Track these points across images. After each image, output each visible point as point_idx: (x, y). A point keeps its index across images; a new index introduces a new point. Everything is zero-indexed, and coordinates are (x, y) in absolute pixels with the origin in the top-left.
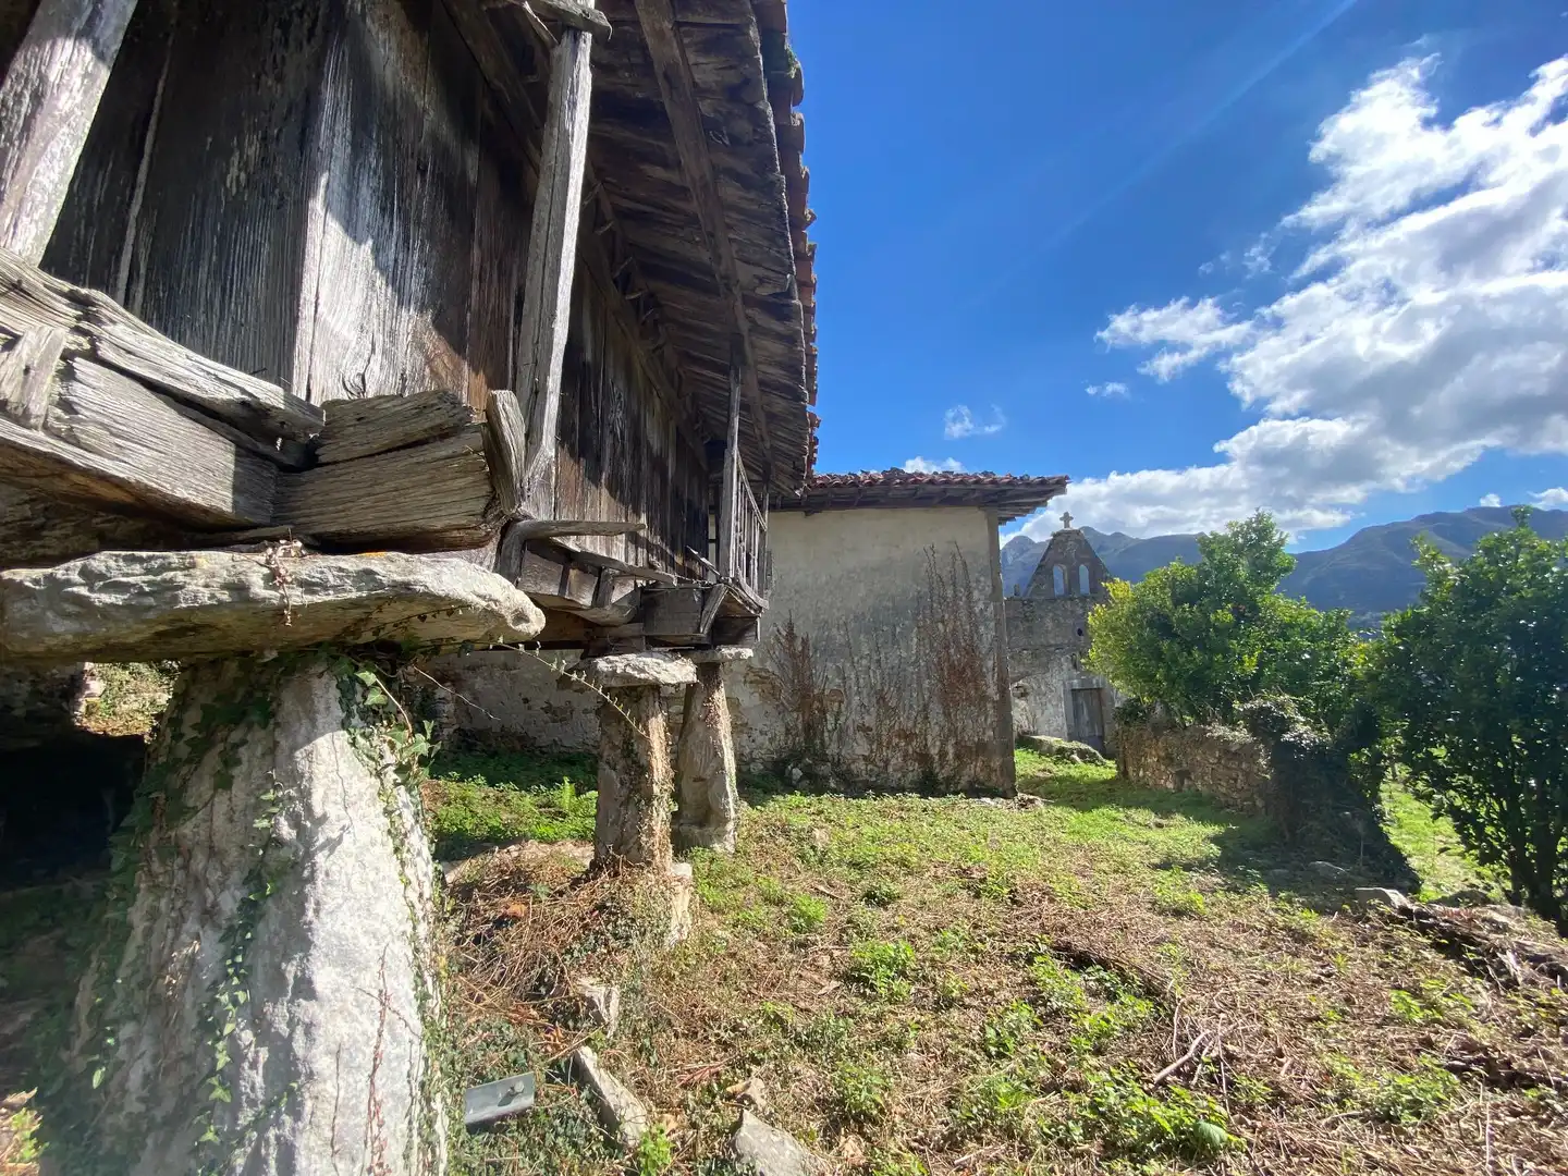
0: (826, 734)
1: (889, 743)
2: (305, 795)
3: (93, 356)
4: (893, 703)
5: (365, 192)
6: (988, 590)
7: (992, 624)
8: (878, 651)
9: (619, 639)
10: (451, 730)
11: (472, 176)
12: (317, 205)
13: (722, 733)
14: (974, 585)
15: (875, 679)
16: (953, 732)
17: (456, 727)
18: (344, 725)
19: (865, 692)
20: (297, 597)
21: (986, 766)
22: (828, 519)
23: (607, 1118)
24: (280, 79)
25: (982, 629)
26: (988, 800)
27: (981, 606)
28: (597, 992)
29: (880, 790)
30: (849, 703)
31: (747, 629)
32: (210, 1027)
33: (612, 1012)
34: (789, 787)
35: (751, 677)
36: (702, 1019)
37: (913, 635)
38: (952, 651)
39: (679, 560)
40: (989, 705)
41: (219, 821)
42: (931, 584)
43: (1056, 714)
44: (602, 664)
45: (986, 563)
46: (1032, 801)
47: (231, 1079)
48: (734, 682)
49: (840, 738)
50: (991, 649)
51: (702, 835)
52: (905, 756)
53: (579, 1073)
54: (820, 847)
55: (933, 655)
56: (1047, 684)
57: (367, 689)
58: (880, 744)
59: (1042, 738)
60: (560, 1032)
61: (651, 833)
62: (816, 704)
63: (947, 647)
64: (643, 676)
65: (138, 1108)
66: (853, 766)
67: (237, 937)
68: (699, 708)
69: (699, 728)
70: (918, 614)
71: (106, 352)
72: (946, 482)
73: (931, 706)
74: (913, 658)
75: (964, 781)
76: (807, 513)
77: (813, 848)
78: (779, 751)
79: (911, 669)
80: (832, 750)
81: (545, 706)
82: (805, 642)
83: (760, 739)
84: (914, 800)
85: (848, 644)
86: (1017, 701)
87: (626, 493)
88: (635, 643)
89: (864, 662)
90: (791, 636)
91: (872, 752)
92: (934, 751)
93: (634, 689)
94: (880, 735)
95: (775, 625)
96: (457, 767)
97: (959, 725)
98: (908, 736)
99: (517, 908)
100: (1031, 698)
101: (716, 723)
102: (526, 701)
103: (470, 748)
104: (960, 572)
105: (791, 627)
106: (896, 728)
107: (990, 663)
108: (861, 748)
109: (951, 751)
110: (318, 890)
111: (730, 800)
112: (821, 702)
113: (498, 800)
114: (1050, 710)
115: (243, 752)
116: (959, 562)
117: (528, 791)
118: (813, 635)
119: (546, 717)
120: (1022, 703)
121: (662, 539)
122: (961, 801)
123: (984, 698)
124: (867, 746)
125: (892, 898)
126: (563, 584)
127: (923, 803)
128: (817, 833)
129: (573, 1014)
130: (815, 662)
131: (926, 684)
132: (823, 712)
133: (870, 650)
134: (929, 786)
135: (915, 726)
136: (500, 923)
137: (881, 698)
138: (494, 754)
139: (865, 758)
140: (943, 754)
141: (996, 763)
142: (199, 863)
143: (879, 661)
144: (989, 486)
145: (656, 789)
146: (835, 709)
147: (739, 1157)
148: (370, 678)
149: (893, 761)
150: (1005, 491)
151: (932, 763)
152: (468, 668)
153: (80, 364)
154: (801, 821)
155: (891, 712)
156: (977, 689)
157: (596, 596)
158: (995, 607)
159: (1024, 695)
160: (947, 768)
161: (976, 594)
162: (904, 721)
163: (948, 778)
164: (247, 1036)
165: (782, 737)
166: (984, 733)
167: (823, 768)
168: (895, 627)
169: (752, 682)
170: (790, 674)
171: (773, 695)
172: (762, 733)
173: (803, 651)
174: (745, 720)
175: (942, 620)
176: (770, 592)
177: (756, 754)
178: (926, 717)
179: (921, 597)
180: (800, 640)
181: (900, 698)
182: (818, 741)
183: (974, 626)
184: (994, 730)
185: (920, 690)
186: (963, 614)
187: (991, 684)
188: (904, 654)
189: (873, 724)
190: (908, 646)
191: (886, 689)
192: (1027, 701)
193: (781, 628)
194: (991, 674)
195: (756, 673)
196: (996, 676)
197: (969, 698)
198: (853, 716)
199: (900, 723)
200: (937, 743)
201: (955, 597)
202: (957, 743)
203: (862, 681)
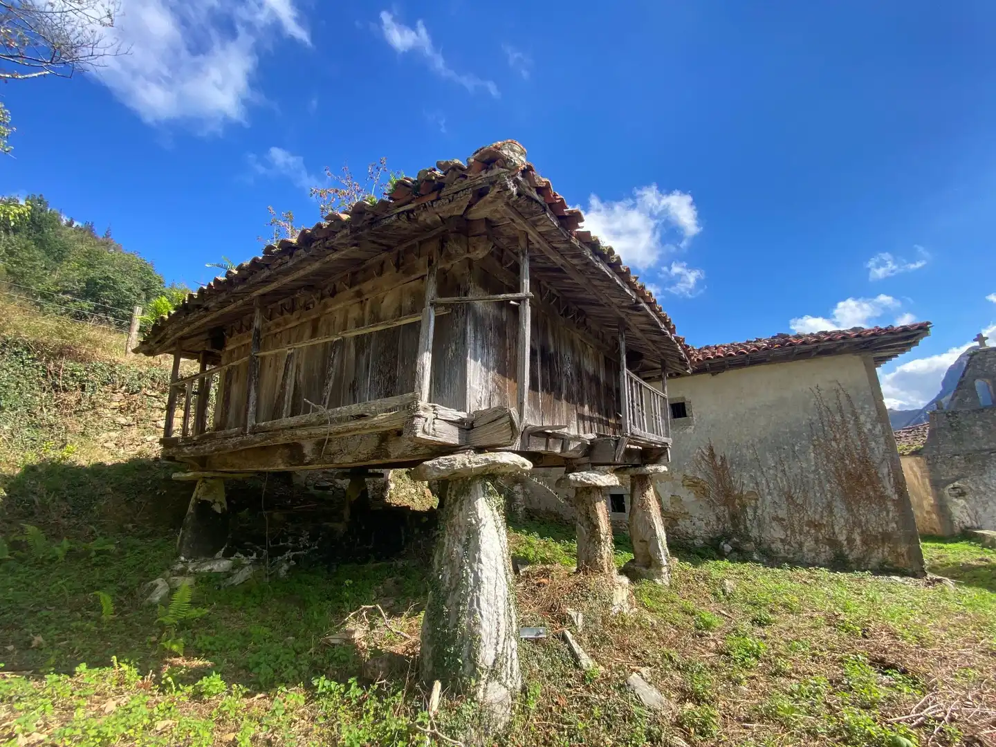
0: (748, 522)
1: (801, 530)
2: (477, 513)
3: (437, 418)
4: (800, 501)
5: (478, 346)
6: (874, 414)
7: (882, 440)
8: (781, 463)
9: (578, 465)
10: (522, 509)
11: (504, 319)
12: (468, 358)
13: (653, 515)
14: (860, 411)
15: (783, 484)
16: (858, 524)
18: (484, 496)
19: (775, 493)
20: (474, 466)
21: (892, 551)
22: (730, 375)
23: (576, 657)
24: (457, 327)
25: (873, 444)
26: (897, 578)
27: (869, 426)
28: (573, 614)
29: (794, 564)
30: (764, 501)
31: (662, 455)
32: (462, 567)
33: (580, 622)
34: (721, 555)
35: (687, 482)
36: (628, 646)
37: (811, 451)
38: (847, 462)
39: (612, 421)
40: (889, 503)
41: (461, 519)
42: (820, 413)
44: (571, 476)
45: (869, 393)
46: (939, 581)
47: (467, 581)
48: (675, 486)
49: (759, 526)
50: (884, 460)
51: (648, 573)
52: (817, 541)
53: (564, 638)
54: (729, 590)
55: (831, 465)
56: (985, 484)
57: (488, 486)
58: (793, 531)
59: (985, 532)
60: (559, 625)
61: (601, 557)
62: (737, 501)
63: (842, 459)
64: (589, 482)
65: (448, 585)
66: (773, 546)
67: (466, 547)
68: (638, 499)
69: (639, 512)
70: (813, 436)
71: (439, 417)
72: (816, 342)
73: (834, 503)
74: (813, 468)
75: (874, 562)
76: (713, 374)
77: (724, 591)
78: (714, 532)
79: (812, 476)
80: (754, 533)
82: (723, 459)
83: (698, 523)
84: (823, 573)
85: (757, 459)
86: (955, 500)
87: (575, 399)
88: (586, 467)
89: (771, 472)
90: (712, 456)
91: (787, 536)
92: (842, 538)
93: (588, 488)
94: (792, 525)
95: (700, 448)
96: (526, 528)
97: (863, 519)
98: (817, 526)
99: (544, 580)
100: (970, 497)
101: (649, 509)
104: (844, 403)
105: (711, 449)
106: (806, 518)
107: (886, 471)
108: (778, 533)
109: (858, 538)
110: (481, 537)
111: (662, 554)
112: (740, 498)
113: (545, 546)
115: (464, 502)
116: (842, 395)
117: (560, 543)
118: (729, 454)
120: (961, 502)
121: (599, 414)
122: (869, 578)
123: (882, 498)
124: (782, 532)
125: (769, 622)
126: (547, 446)
127: (832, 575)
128: (727, 582)
129: (564, 619)
130: (733, 472)
131: (827, 487)
132: (744, 506)
133: (776, 463)
134: (839, 563)
135: (822, 517)
136: (539, 585)
137: (790, 497)
138: (543, 523)
139: (782, 541)
140: (850, 541)
141: (903, 549)
142: (457, 529)
143: (783, 471)
144: (856, 340)
145: (602, 537)
146: (753, 505)
147: (629, 685)
148: (489, 483)
149: (807, 544)
151: (841, 547)
153: (436, 421)
154: (716, 574)
155: (800, 508)
156: (875, 491)
157: (562, 448)
159: (962, 494)
160: (855, 551)
161: (862, 418)
162: (812, 515)
163: (858, 559)
164: (469, 570)
165: (714, 523)
166: (887, 525)
167: (748, 545)
168: (793, 446)
169: (688, 486)
170: (715, 480)
171: (704, 494)
172: (699, 519)
173: (722, 465)
174: (686, 510)
175: (835, 439)
176: (693, 427)
177: (697, 533)
178: (831, 512)
179: (813, 423)
180: (719, 458)
181: (806, 498)
182: (742, 527)
183: (865, 442)
184: (896, 523)
185: (823, 492)
186: (853, 433)
187: (888, 486)
188: (804, 465)
189: (785, 517)
190: (807, 459)
191: (793, 491)
192: (966, 500)
193: (704, 450)
194: (887, 479)
195: (690, 480)
196: (892, 480)
197: (869, 498)
198: (768, 510)
199: (809, 515)
200: (844, 532)
201: (844, 422)
202: (863, 532)
203: (771, 485)
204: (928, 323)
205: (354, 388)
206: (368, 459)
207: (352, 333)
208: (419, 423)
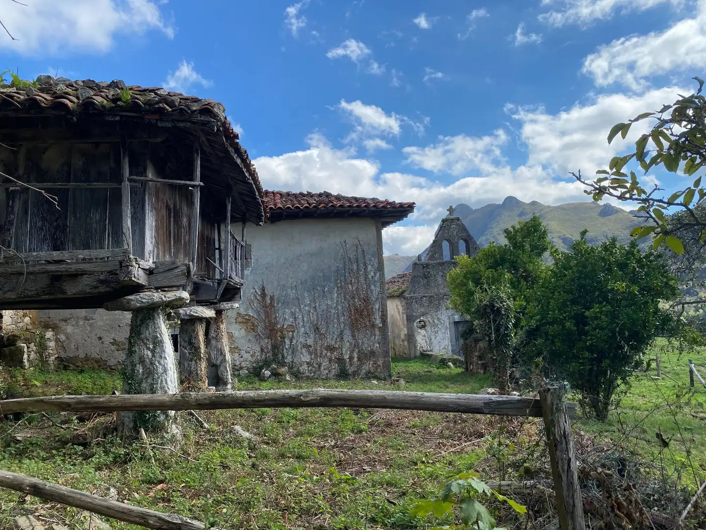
0: (285, 351)
1: (321, 354)
4: (323, 331)
6: (376, 265)
7: (379, 284)
8: (315, 301)
10: (54, 358)
13: (224, 344)
14: (368, 262)
15: (313, 318)
16: (356, 345)
17: (56, 356)
19: (308, 325)
21: (375, 363)
22: (284, 225)
23: (201, 423)
25: (373, 287)
26: (376, 383)
27: (372, 274)
30: (298, 332)
31: (236, 294)
32: (152, 363)
34: (263, 379)
35: (240, 319)
37: (335, 291)
38: (356, 300)
40: (377, 330)
42: (344, 262)
43: (444, 338)
45: (375, 249)
46: (397, 381)
47: (157, 370)
48: (229, 323)
49: (293, 353)
50: (378, 299)
52: (330, 360)
55: (346, 303)
56: (438, 319)
58: (316, 355)
59: (433, 353)
62: (279, 333)
63: (353, 298)
66: (301, 368)
69: (213, 342)
70: (337, 280)
71: (140, 266)
73: (345, 331)
74: (335, 305)
75: (363, 372)
78: (257, 362)
79: (333, 311)
80: (289, 359)
81: (112, 341)
82: (272, 298)
83: (246, 356)
85: (298, 299)
86: (420, 330)
89: (307, 308)
90: (264, 295)
91: (312, 359)
92: (346, 357)
93: (193, 319)
94: (316, 350)
95: (254, 288)
97: (361, 342)
98: (331, 349)
100: (428, 328)
101: (222, 339)
102: (100, 338)
103: (66, 368)
104: (360, 256)
105: (263, 289)
106: (325, 345)
107: (377, 306)
108: (306, 358)
109: (355, 355)
110: (165, 344)
111: (229, 374)
112: (282, 332)
114: (440, 335)
115: (150, 324)
116: (360, 250)
118: (276, 294)
119: (113, 348)
120: (423, 332)
122: (359, 382)
123: (373, 326)
124: (309, 357)
130: (278, 310)
131: (342, 319)
132: (283, 338)
133: (311, 301)
134: (343, 377)
135: (336, 343)
137: (317, 329)
139: (308, 363)
140: (351, 358)
141: (381, 361)
143: (315, 307)
144: (373, 209)
146: (290, 336)
149: (324, 364)
150: (382, 211)
151: (345, 364)
152: (62, 320)
153: (139, 269)
155: (322, 336)
156: (370, 321)
158: (380, 275)
159: (423, 327)
160: (354, 366)
161: (369, 268)
162: (330, 341)
163: (354, 371)
164: (158, 365)
165: (259, 354)
166: (374, 345)
167: (283, 370)
168: (324, 287)
169: (240, 323)
170: (263, 317)
171: (253, 329)
172: (246, 352)
173: (271, 303)
174: (236, 345)
175: (351, 283)
176: (250, 269)
177: (243, 364)
178: (342, 338)
179: (339, 270)
180: (269, 297)
181: (327, 328)
182: (280, 355)
183: (369, 286)
184: (379, 343)
185: (339, 323)
186: (362, 279)
187: (378, 317)
188: (330, 303)
189: (312, 344)
190: (332, 298)
191: (319, 323)
192: (426, 330)
193: (257, 291)
194: (378, 312)
195: (243, 317)
196: (380, 313)
197: (365, 326)
198: (301, 340)
199: (327, 342)
200: (348, 352)
201: (358, 270)
202: (359, 352)
203: (305, 319)
204: (414, 203)
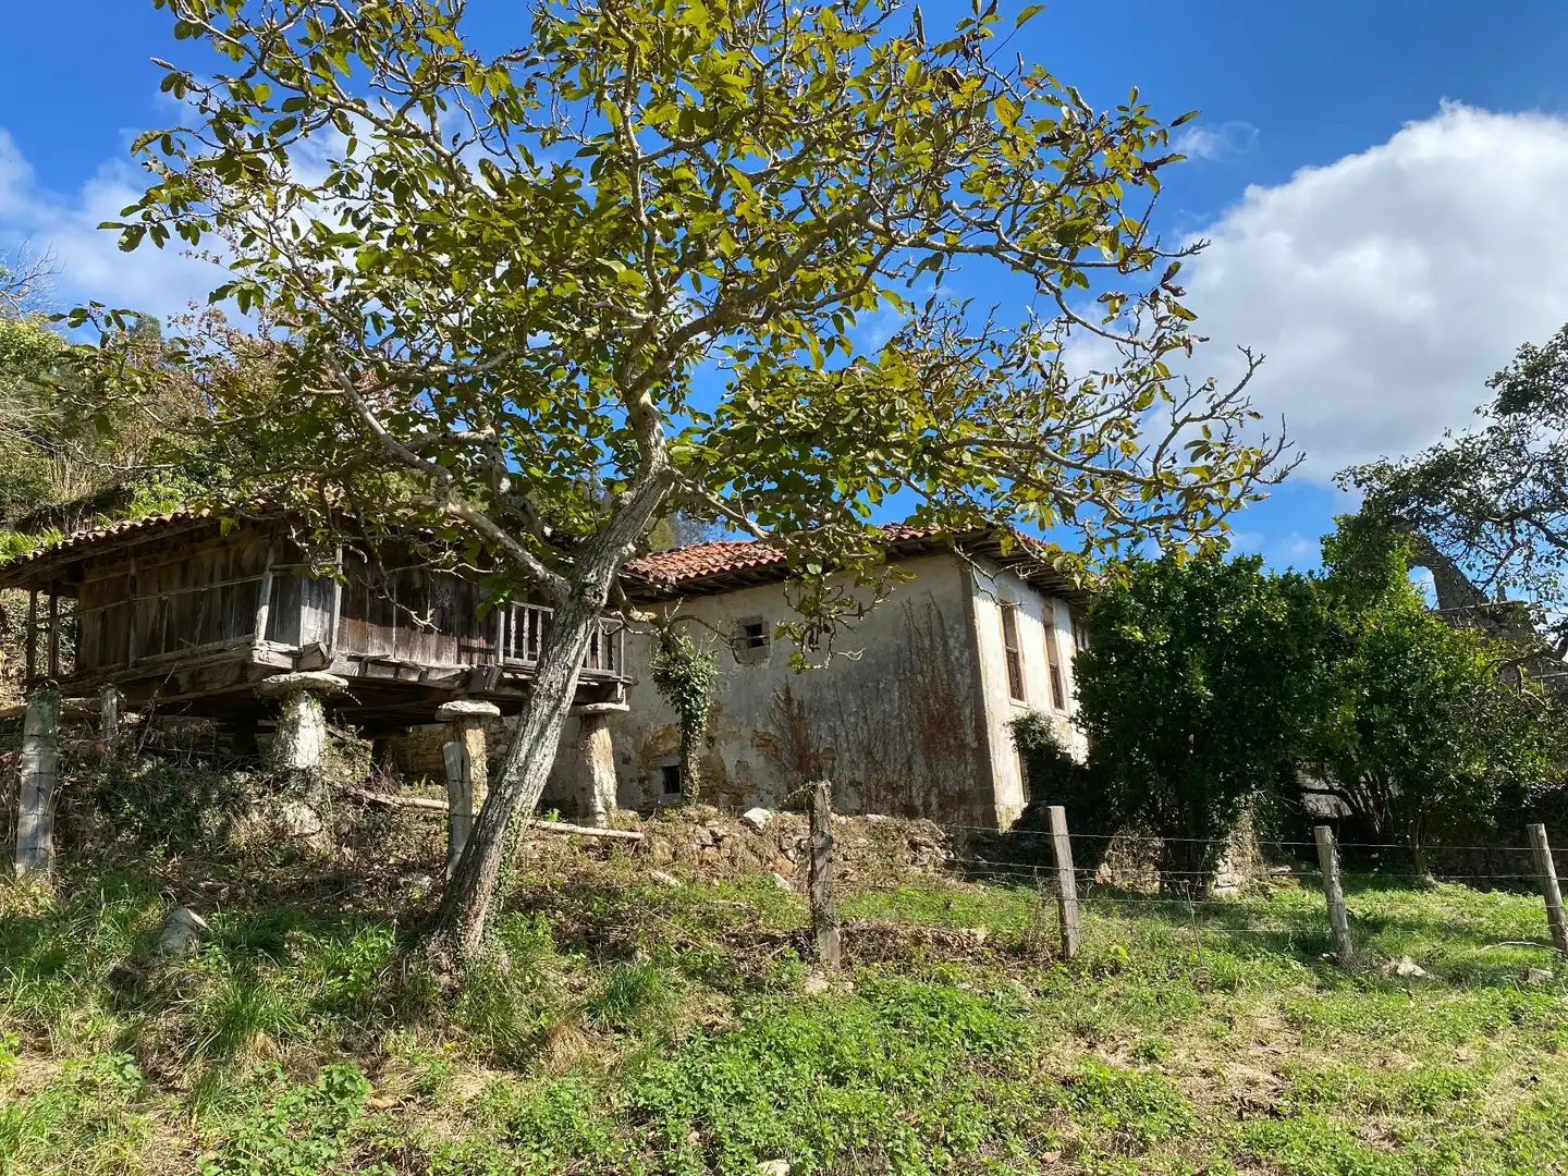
1: (878, 796)
3: (272, 651)
4: (879, 758)
5: (314, 596)
6: (963, 637)
7: (968, 671)
8: (864, 707)
12: (302, 606)
14: (949, 633)
15: (863, 735)
16: (936, 782)
19: (854, 748)
21: (968, 815)
24: (295, 581)
25: (958, 677)
27: (956, 653)
30: (841, 760)
35: (757, 741)
37: (895, 689)
38: (931, 701)
40: (968, 754)
42: (910, 637)
45: (960, 610)
48: (743, 747)
49: (835, 793)
50: (967, 697)
52: (893, 809)
55: (914, 707)
58: (870, 797)
62: (813, 763)
63: (926, 698)
70: (899, 668)
73: (914, 757)
74: (896, 712)
79: (894, 723)
82: (800, 705)
85: (838, 703)
89: (852, 719)
90: (789, 700)
91: (863, 805)
92: (919, 802)
94: (869, 789)
95: (774, 691)
97: (941, 775)
98: (894, 789)
104: (936, 622)
105: (788, 692)
106: (883, 781)
107: (967, 711)
108: (853, 802)
109: (934, 801)
112: (817, 760)
116: (934, 612)
118: (807, 697)
123: (963, 746)
124: (858, 801)
126: (397, 674)
130: (810, 724)
131: (909, 736)
132: (819, 769)
133: (857, 707)
135: (900, 778)
137: (869, 753)
140: (927, 805)
141: (978, 811)
143: (865, 717)
146: (829, 766)
153: (269, 652)
155: (878, 766)
156: (956, 738)
157: (420, 677)
158: (970, 654)
161: (951, 642)
162: (891, 774)
165: (784, 796)
166: (965, 782)
168: (878, 682)
169: (758, 745)
170: (790, 735)
171: (776, 756)
172: (768, 793)
173: (799, 713)
174: (754, 781)
175: (921, 672)
176: (769, 660)
178: (910, 769)
179: (901, 651)
180: (796, 703)
181: (886, 752)
183: (951, 674)
184: (973, 779)
185: (904, 743)
186: (940, 664)
187: (969, 732)
188: (888, 708)
189: (862, 779)
190: (891, 700)
191: (873, 743)
193: (779, 694)
194: (969, 721)
195: (761, 737)
196: (973, 723)
197: (948, 748)
198: (845, 772)
199: (887, 776)
200: (922, 795)
201: (932, 647)
202: (940, 793)
203: (851, 738)
205: (221, 626)
206: (231, 685)
207: (218, 585)
208: (255, 653)
